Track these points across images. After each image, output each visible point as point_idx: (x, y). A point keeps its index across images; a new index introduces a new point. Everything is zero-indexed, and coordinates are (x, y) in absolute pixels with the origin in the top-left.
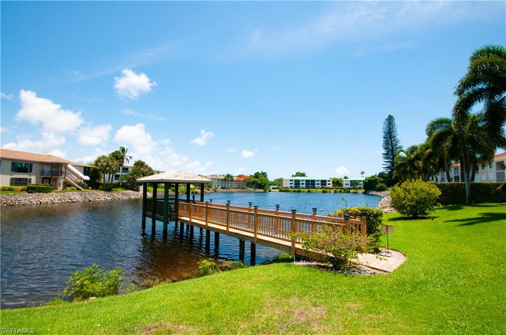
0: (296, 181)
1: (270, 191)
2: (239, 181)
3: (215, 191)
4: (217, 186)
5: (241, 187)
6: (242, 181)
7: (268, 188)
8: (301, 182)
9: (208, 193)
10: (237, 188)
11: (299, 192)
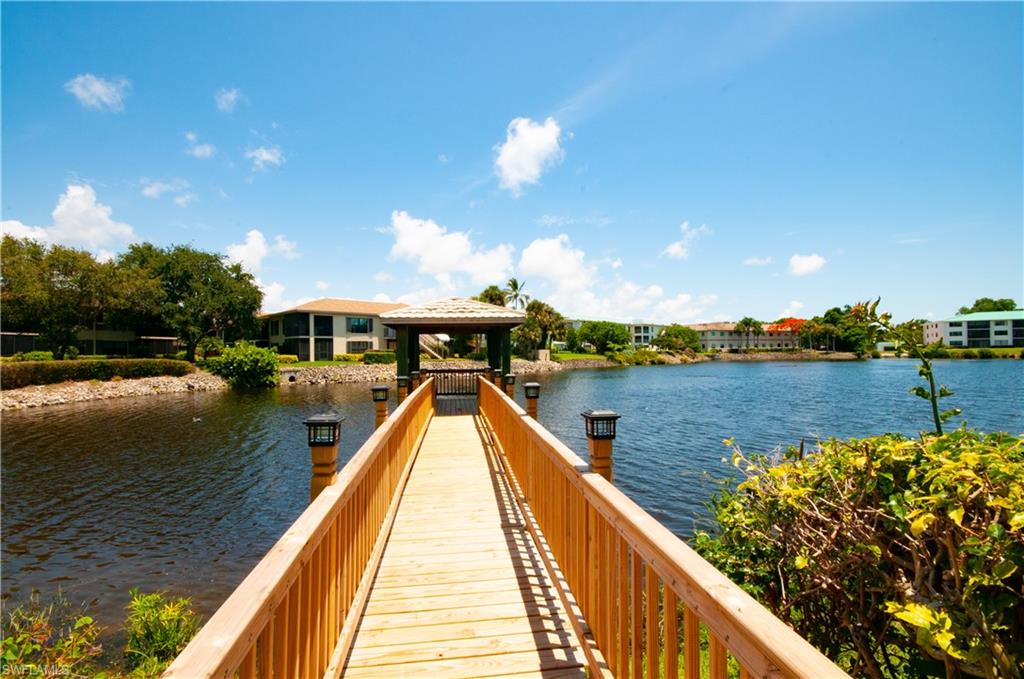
0: (971, 324)
1: (876, 356)
2: (779, 333)
5: (784, 347)
6: (786, 333)
7: (873, 346)
8: (993, 328)
10: (772, 351)
11: (986, 356)
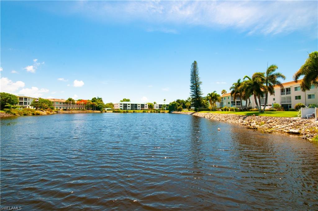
0: (124, 104)
1: (106, 112)
2: (80, 104)
3: (57, 112)
4: (59, 108)
5: (81, 109)
6: (82, 104)
7: (104, 110)
8: (128, 105)
9: (51, 114)
10: (77, 110)
11: (127, 112)
